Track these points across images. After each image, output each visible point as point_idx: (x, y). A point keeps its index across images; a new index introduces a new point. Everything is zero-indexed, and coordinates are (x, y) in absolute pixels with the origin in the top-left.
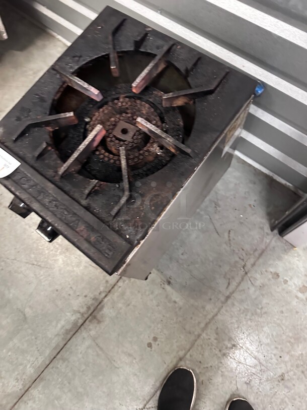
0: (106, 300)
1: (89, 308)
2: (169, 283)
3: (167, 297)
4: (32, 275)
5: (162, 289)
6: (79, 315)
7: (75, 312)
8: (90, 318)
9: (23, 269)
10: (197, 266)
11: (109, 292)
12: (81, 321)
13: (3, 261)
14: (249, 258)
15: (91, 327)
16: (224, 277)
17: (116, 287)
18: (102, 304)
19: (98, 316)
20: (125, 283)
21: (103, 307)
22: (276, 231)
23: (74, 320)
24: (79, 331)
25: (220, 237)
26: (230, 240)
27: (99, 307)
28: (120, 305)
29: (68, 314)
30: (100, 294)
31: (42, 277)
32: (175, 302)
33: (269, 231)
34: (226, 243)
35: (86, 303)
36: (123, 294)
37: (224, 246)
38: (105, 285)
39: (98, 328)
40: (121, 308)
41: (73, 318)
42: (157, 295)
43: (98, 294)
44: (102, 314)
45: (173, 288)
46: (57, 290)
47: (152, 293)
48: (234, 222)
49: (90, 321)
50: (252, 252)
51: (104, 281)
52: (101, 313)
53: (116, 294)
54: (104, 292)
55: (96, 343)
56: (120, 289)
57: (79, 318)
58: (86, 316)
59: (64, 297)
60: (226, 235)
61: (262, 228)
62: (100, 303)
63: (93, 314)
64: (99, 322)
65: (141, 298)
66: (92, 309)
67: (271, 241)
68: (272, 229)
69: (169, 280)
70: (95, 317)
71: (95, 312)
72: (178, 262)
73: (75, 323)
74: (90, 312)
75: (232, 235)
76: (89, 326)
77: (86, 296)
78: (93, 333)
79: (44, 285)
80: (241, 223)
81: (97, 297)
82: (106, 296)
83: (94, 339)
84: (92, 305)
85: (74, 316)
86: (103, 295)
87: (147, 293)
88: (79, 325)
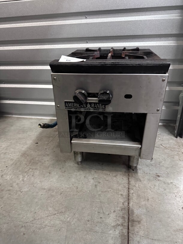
0: (131, 205)
1: (123, 218)
2: (159, 176)
3: (165, 183)
4: (58, 222)
5: (158, 181)
6: (120, 228)
7: (115, 227)
8: (130, 223)
9: (46, 223)
10: (163, 162)
11: (129, 200)
12: (125, 231)
13: (22, 227)
14: (181, 150)
15: (136, 230)
16: (180, 161)
17: (130, 195)
18: (131, 209)
19: (135, 219)
20: (134, 189)
21: (133, 211)
22: (178, 138)
23: (119, 233)
24: (130, 239)
25: (160, 148)
26: (165, 147)
27: (130, 213)
28: (143, 203)
29: (111, 232)
30: (123, 204)
31: (68, 219)
32: (171, 183)
33: (175, 139)
34: (165, 149)
35: (118, 216)
36: (139, 196)
37: (165, 150)
38: (122, 197)
39: (142, 227)
40: (145, 205)
41: (117, 232)
42: (159, 185)
43: (122, 205)
44: (137, 215)
45: (163, 177)
46: (88, 221)
47: (155, 186)
48: (159, 141)
49: (132, 226)
50: (179, 147)
51: (120, 196)
52: (135, 215)
53: (134, 198)
54: (125, 202)
55: (151, 239)
56: (134, 195)
57: (122, 230)
58: (126, 224)
59: (98, 222)
60: (161, 146)
61: (172, 139)
62: (129, 210)
63: (130, 220)
64: (139, 222)
65: (152, 192)
66: (126, 217)
67: (181, 141)
68: (177, 137)
69: (158, 175)
70: (133, 221)
71: (130, 217)
72: (152, 165)
73: (122, 235)
74: (127, 220)
75: (163, 145)
76: (134, 230)
77: (114, 212)
78: (141, 233)
79: (74, 224)
80: (162, 140)
81: (123, 207)
82: (129, 204)
83: (147, 236)
84: (124, 214)
85: (116, 230)
86: (127, 204)
87: (152, 187)
88: (126, 234)
